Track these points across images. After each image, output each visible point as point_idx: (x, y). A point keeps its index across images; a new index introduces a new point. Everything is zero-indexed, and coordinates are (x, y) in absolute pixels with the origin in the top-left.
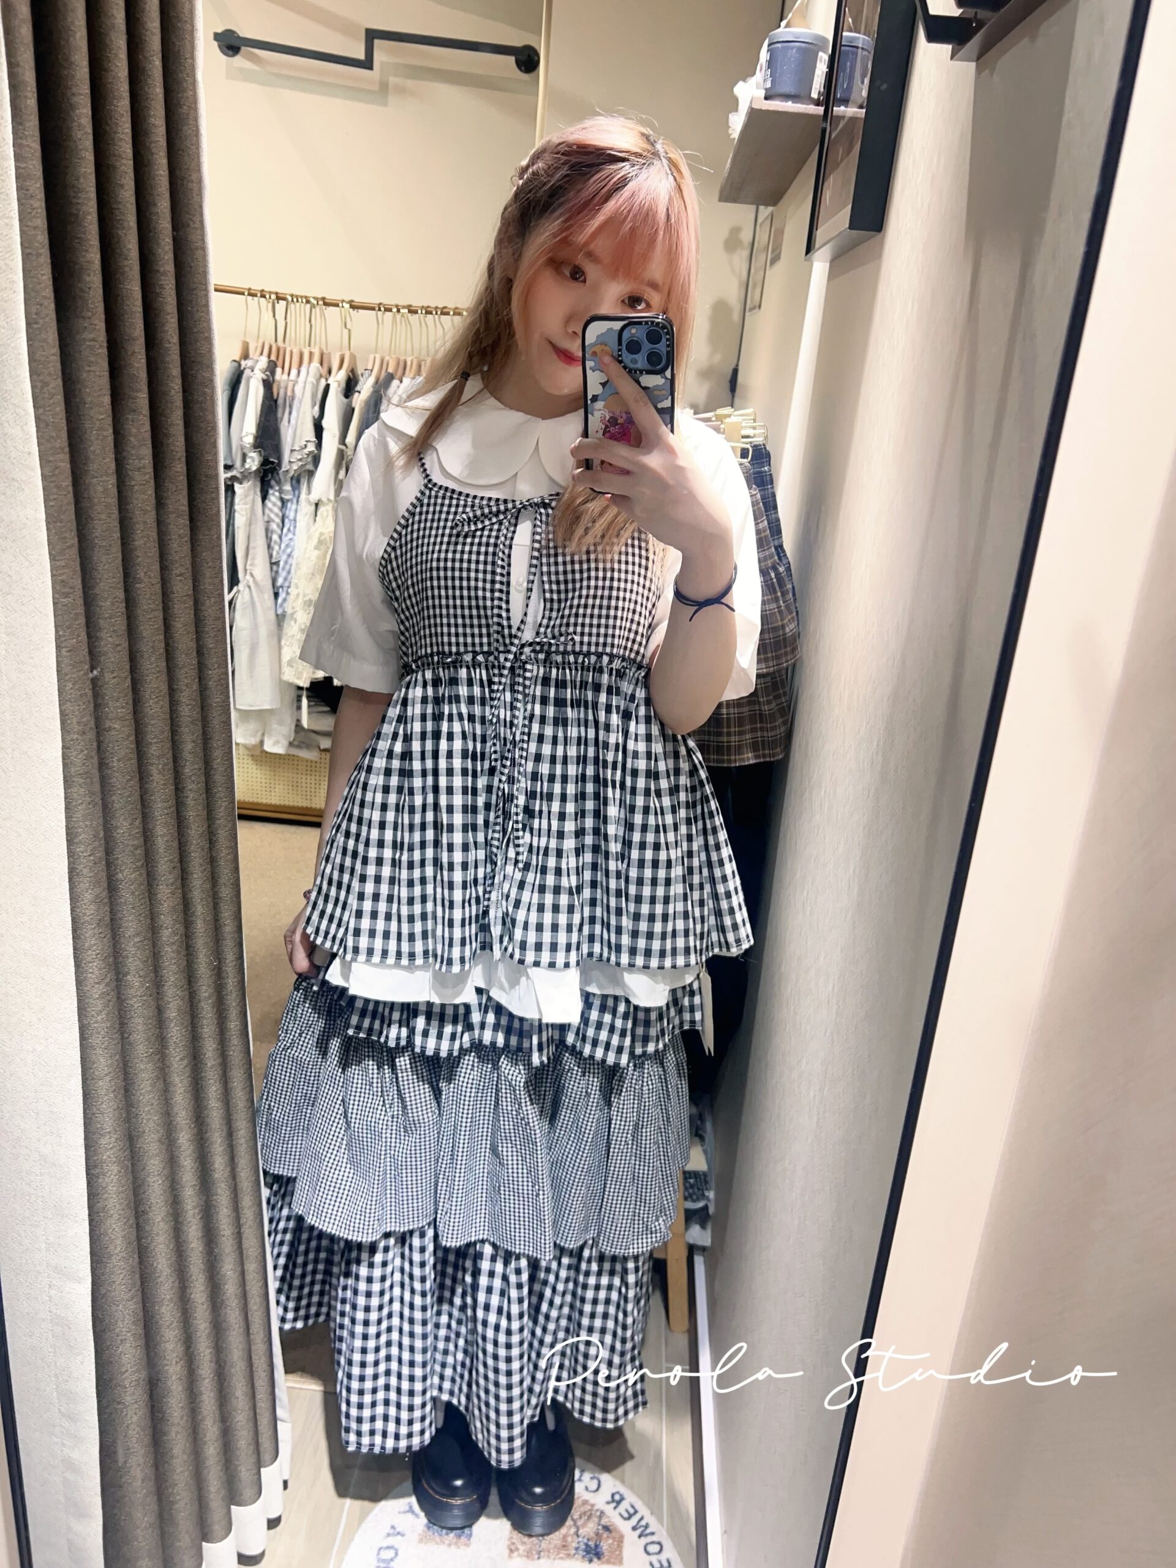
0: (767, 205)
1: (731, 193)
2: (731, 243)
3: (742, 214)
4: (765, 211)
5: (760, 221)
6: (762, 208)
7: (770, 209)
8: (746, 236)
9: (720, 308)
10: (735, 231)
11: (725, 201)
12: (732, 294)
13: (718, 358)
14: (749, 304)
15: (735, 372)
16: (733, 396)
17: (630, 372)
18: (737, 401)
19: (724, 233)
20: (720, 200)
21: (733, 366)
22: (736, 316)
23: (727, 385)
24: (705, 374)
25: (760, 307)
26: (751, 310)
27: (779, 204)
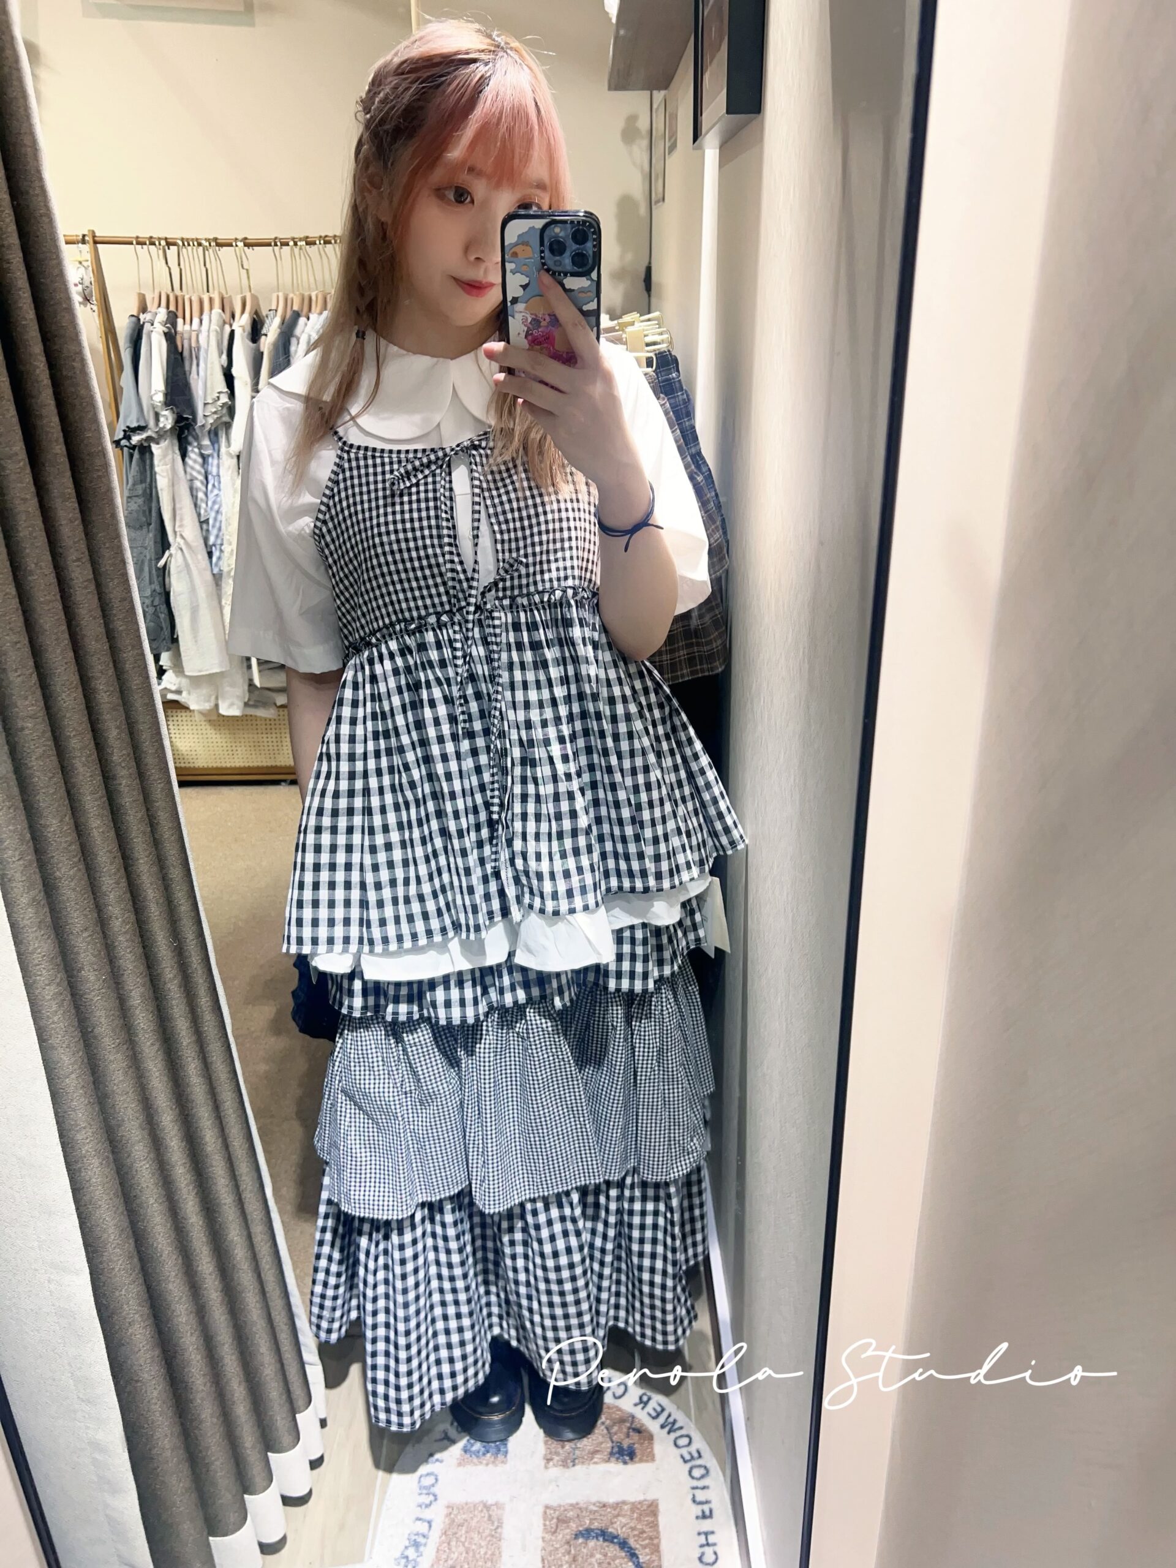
0: (659, 89)
1: (620, 81)
2: (629, 134)
3: (635, 102)
4: (659, 96)
5: (655, 106)
6: (655, 92)
7: (663, 93)
8: (643, 124)
9: (625, 204)
10: (632, 119)
11: (616, 89)
12: (636, 188)
13: (629, 257)
14: (653, 199)
15: (649, 270)
16: (649, 296)
17: (554, 273)
18: (653, 300)
19: (620, 124)
20: (610, 89)
21: (646, 264)
22: (643, 210)
23: (642, 285)
24: (619, 276)
25: (664, 199)
26: (657, 202)
27: (673, 85)
